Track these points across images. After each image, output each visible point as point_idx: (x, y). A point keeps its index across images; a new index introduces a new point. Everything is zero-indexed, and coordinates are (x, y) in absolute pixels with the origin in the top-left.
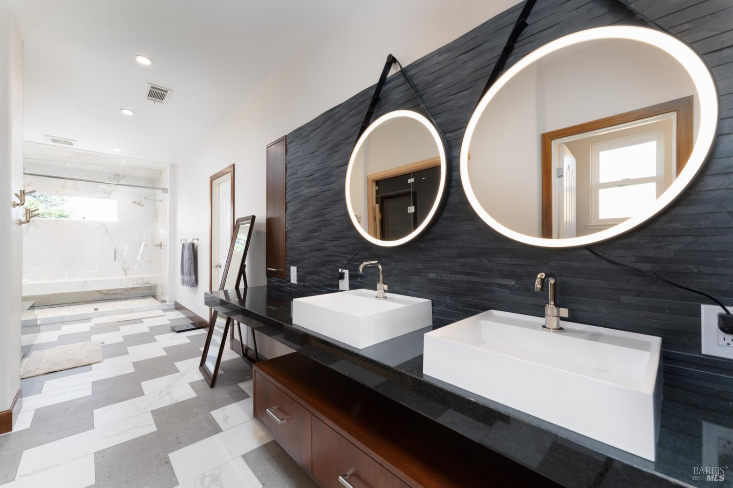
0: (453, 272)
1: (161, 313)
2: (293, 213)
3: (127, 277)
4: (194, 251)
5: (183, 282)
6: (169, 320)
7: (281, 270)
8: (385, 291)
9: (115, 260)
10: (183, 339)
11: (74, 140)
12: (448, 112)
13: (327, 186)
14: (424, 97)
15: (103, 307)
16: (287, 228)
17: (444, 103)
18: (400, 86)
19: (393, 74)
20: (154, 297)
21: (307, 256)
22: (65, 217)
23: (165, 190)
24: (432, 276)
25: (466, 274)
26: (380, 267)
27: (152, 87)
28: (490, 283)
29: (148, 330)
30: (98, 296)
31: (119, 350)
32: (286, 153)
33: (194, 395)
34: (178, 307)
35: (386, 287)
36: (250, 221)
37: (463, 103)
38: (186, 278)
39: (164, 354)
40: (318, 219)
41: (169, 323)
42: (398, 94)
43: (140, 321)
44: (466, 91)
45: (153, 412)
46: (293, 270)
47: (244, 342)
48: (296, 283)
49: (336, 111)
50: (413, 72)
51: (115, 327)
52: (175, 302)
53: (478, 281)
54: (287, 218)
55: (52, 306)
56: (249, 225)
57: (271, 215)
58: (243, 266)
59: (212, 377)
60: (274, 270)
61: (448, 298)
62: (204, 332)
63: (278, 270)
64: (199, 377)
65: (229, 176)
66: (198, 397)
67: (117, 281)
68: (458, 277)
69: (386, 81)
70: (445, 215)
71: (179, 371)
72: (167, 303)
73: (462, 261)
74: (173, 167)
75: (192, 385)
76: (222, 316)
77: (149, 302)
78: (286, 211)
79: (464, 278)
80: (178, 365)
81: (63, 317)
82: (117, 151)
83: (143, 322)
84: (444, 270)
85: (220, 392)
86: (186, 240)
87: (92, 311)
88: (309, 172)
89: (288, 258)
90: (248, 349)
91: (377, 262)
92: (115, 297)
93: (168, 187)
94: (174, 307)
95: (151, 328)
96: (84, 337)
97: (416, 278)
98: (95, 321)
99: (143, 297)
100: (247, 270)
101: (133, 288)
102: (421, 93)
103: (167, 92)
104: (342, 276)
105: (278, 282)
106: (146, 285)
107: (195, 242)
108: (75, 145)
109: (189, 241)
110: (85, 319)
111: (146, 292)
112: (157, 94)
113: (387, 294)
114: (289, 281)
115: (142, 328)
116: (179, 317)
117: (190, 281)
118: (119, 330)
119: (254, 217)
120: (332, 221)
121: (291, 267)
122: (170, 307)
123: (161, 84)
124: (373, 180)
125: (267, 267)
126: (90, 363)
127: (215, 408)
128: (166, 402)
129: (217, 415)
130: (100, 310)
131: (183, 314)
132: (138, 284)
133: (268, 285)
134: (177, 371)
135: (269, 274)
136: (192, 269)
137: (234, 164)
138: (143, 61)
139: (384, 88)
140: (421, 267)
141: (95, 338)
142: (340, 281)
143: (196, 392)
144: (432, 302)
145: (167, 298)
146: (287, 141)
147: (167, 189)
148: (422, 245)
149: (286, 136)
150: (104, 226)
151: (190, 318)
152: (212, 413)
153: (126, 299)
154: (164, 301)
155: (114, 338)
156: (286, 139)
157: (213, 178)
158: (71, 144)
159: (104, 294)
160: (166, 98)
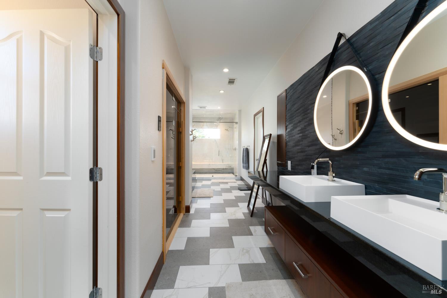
0: (380, 168)
1: (235, 181)
2: (289, 132)
3: (224, 163)
4: (247, 151)
5: (243, 166)
6: (238, 185)
7: (284, 163)
8: (334, 177)
9: (219, 155)
10: (242, 194)
11: (206, 106)
12: (377, 61)
13: (305, 116)
14: (361, 54)
15: (216, 176)
16: (287, 140)
17: (373, 56)
18: (346, 50)
19: (342, 43)
20: (233, 173)
21: (296, 155)
22: (204, 137)
23: (237, 123)
24: (365, 169)
25: (389, 169)
26: (330, 162)
27: (230, 79)
28: (407, 176)
29: (230, 188)
30: (214, 171)
31: (219, 193)
32: (286, 99)
33: (244, 218)
34: (242, 179)
35: (334, 175)
36: (269, 137)
37: (387, 53)
38: (244, 165)
39: (234, 198)
40: (301, 135)
41: (238, 186)
42: (344, 56)
43: (227, 183)
44: (390, 44)
45: (228, 220)
46: (289, 163)
47: (268, 200)
48: (290, 170)
49: (311, 72)
50: (354, 39)
51: (218, 184)
52: (241, 176)
53: (397, 174)
54: (287, 134)
55: (200, 173)
56: (268, 139)
57: (279, 133)
58: (265, 160)
59: (251, 212)
60: (280, 162)
61: (376, 184)
62: (250, 192)
63: (282, 163)
64: (246, 211)
65: (261, 114)
66: (245, 219)
67: (219, 165)
68: (383, 171)
69: (338, 48)
70: (374, 129)
71: (239, 207)
72: (238, 177)
73: (386, 160)
74: (240, 111)
75: (244, 213)
76: (256, 185)
77: (231, 175)
78: (286, 131)
79: (387, 172)
80: (239, 204)
81: (203, 178)
82: (219, 108)
83: (228, 184)
84: (374, 166)
85: (254, 220)
86: (245, 147)
87: (211, 176)
88: (296, 109)
89: (287, 156)
90: (269, 203)
91: (328, 159)
92: (219, 172)
93: (238, 122)
94: (240, 179)
95: (231, 187)
96: (208, 186)
97: (356, 171)
98: (213, 181)
99: (229, 173)
100: (268, 162)
101: (225, 169)
102: (359, 52)
103: (235, 80)
104: (313, 167)
105: (282, 169)
106: (230, 168)
107: (248, 147)
108: (206, 108)
109: (246, 147)
110: (209, 180)
111: (230, 171)
112: (231, 82)
113: (335, 179)
114: (287, 169)
115: (228, 186)
116: (241, 184)
117: (246, 167)
118: (220, 186)
119: (271, 135)
120: (308, 136)
121: (288, 161)
122: (239, 179)
123: (232, 77)
124: (353, 104)
125: (277, 161)
126: (210, 196)
127: (251, 225)
128: (233, 217)
129: (252, 228)
130: (214, 177)
131: (244, 183)
132: (227, 167)
133: (278, 171)
134: (238, 206)
135: (279, 165)
136: (247, 161)
137: (263, 108)
138: (226, 70)
139: (337, 53)
140: (358, 164)
141: (212, 187)
142: (312, 170)
143: (245, 217)
144: (365, 186)
145: (237, 174)
146: (287, 92)
147: (237, 122)
148: (360, 150)
149: (286, 90)
150: (215, 140)
151: (246, 185)
152: (250, 227)
153: (223, 173)
154: (236, 176)
155: (218, 188)
156: (286, 91)
157: (255, 115)
158: (205, 108)
159: (216, 170)
160: (235, 82)
